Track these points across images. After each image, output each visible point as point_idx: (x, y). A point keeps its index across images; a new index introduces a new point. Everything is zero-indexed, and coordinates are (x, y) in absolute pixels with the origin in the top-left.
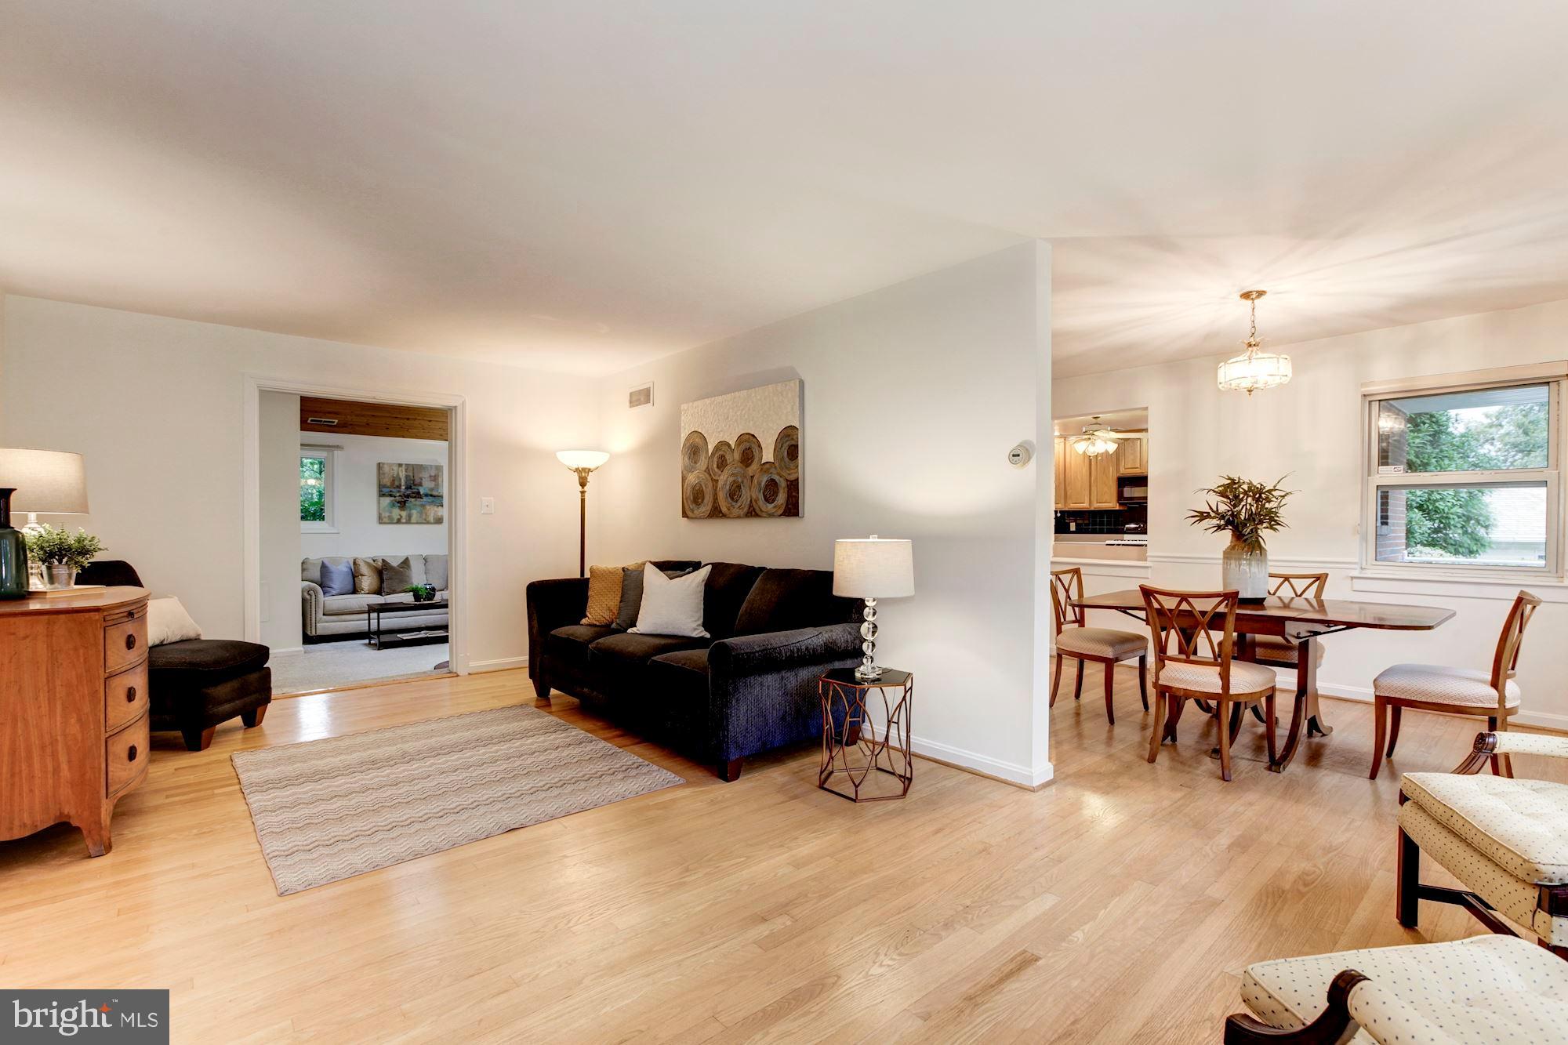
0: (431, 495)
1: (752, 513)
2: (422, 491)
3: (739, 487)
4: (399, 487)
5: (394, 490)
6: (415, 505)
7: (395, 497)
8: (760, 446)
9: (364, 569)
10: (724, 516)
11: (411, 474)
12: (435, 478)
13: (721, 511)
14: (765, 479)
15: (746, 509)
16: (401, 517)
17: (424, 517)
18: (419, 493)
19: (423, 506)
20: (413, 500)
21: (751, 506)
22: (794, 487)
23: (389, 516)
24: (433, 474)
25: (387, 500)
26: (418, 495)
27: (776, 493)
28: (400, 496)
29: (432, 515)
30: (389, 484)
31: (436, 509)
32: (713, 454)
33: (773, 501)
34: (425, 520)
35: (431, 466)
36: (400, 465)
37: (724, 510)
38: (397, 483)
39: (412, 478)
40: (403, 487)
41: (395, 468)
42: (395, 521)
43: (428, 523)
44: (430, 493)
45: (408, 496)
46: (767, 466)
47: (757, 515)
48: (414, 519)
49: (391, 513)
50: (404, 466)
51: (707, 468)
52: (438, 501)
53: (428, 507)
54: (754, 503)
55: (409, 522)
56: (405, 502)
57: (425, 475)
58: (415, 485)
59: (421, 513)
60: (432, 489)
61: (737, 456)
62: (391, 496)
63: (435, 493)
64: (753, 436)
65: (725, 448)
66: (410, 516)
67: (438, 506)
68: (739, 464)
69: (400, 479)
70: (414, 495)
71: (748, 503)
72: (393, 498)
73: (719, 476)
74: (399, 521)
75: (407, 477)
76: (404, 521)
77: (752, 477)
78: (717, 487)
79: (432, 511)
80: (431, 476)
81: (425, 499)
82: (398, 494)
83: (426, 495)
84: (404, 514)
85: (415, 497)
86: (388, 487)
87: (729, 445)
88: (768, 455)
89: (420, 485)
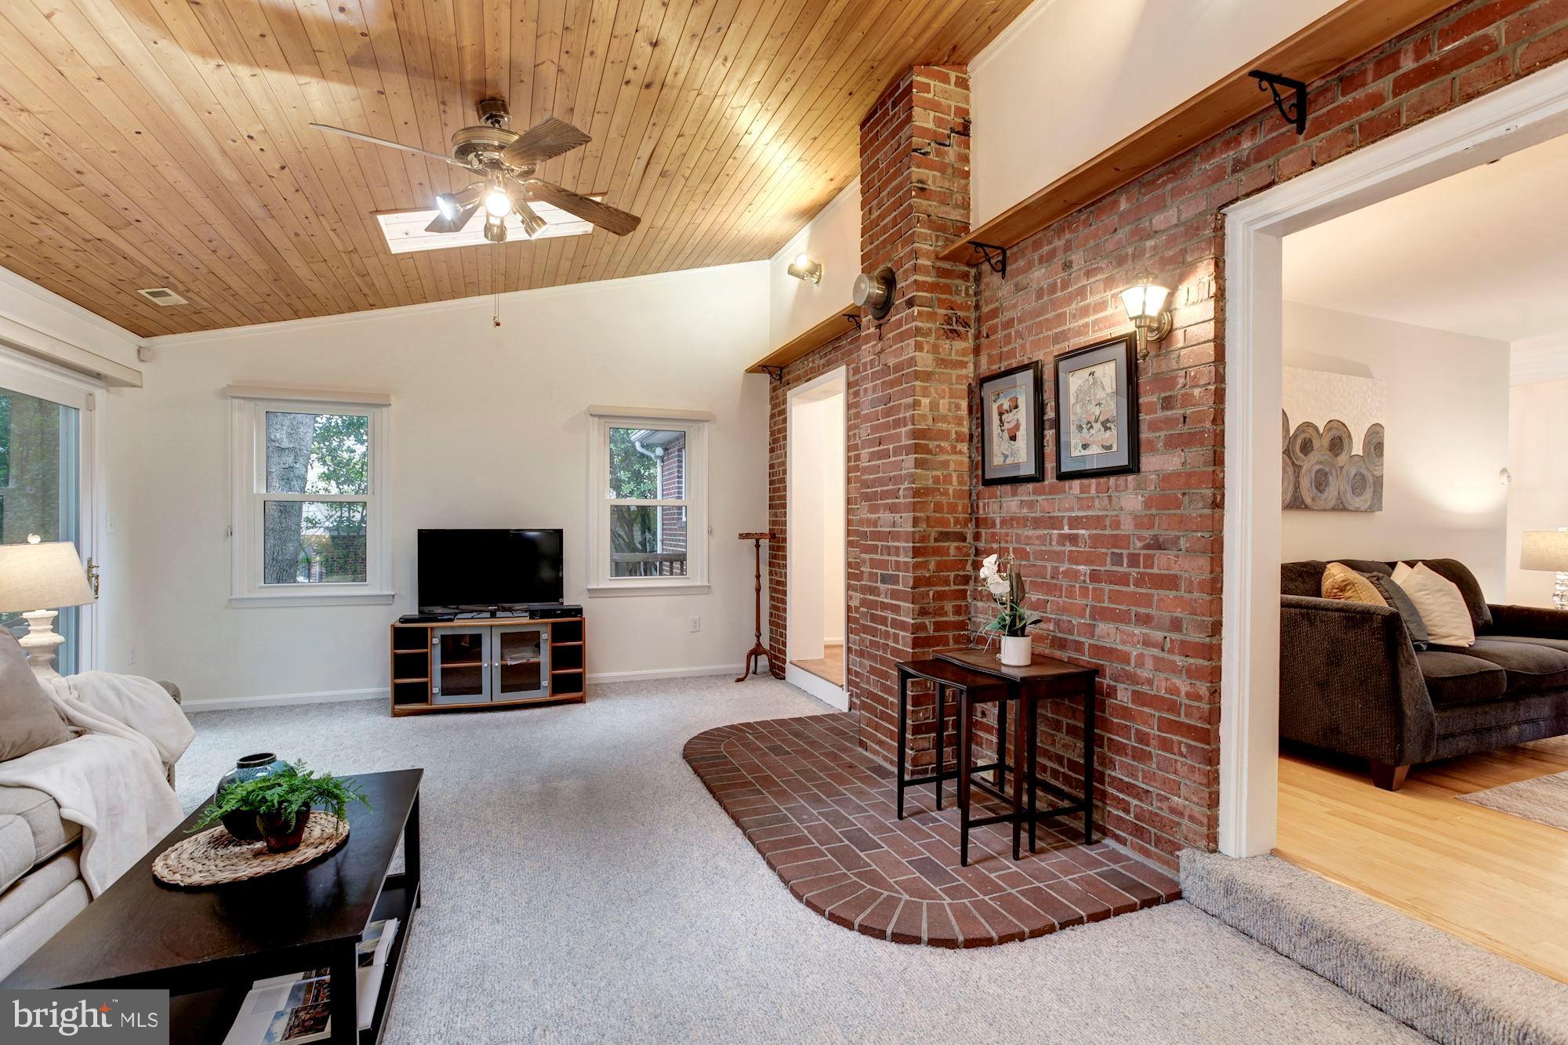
1: (1340, 508)
3: (1326, 475)
8: (1350, 436)
10: (1307, 508)
13: (1303, 502)
14: (1353, 471)
15: (1333, 503)
21: (1339, 498)
22: (1378, 482)
27: (1364, 488)
32: (1295, 436)
33: (1360, 495)
37: (1308, 501)
46: (1356, 459)
47: (1345, 509)
51: (1288, 450)
54: (1341, 493)
61: (1326, 441)
64: (1344, 425)
65: (1311, 430)
68: (1328, 452)
71: (1336, 493)
73: (1303, 461)
77: (1341, 468)
78: (1299, 473)
87: (1316, 429)
88: (1357, 448)
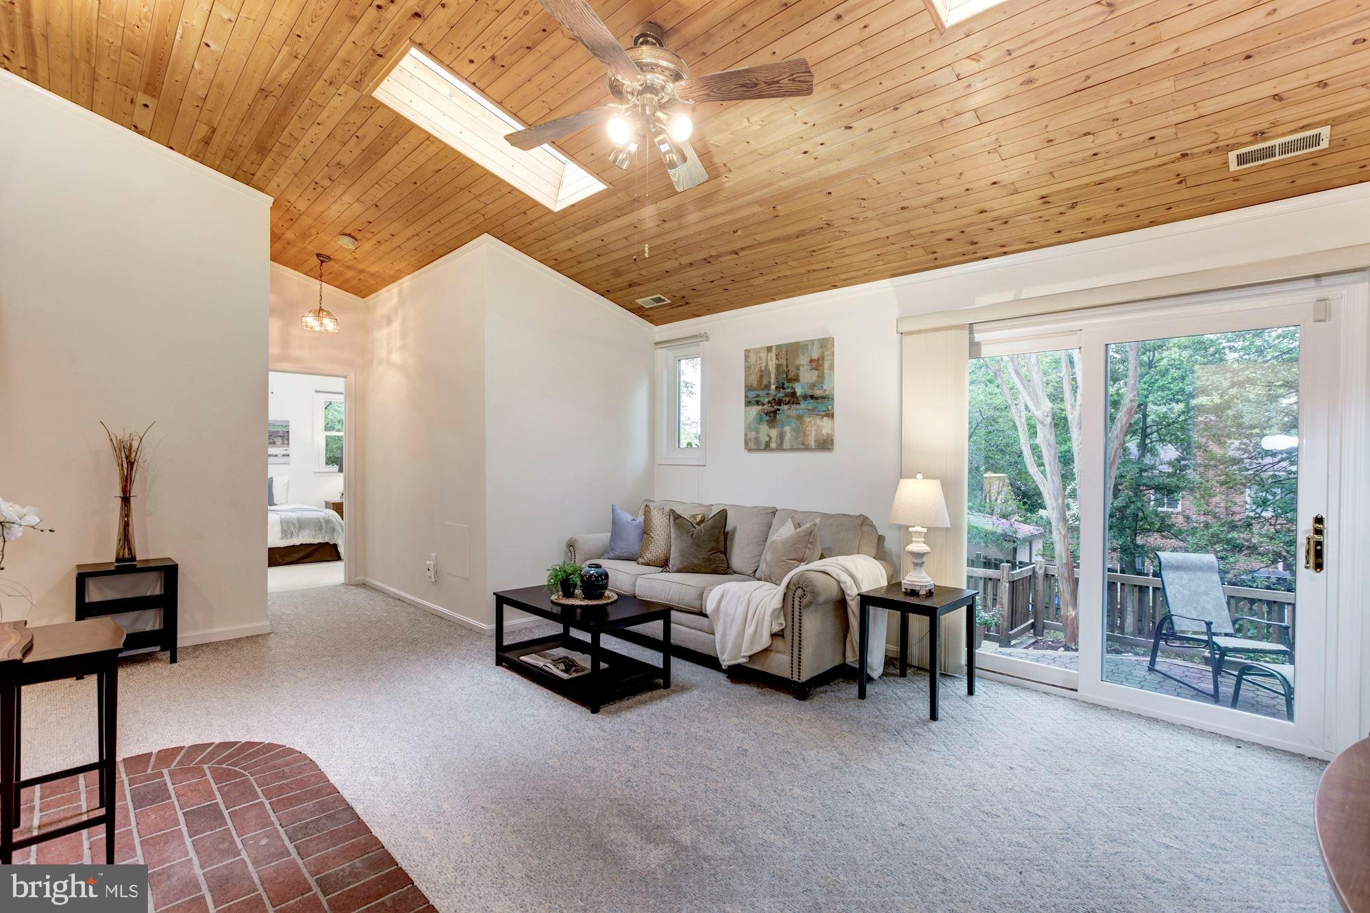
0: (812, 397)
2: (799, 391)
4: (768, 387)
5: (761, 393)
6: (789, 416)
7: (763, 404)
9: (660, 523)
11: (784, 362)
12: (817, 364)
16: (770, 438)
17: (801, 439)
18: (794, 394)
19: (800, 418)
20: (785, 407)
23: (755, 438)
24: (815, 356)
25: (755, 410)
26: (793, 399)
28: (769, 402)
29: (813, 433)
30: (755, 384)
31: (819, 422)
34: (803, 444)
35: (812, 342)
36: (769, 349)
38: (765, 382)
39: (785, 368)
40: (773, 387)
41: (763, 355)
42: (763, 447)
43: (807, 448)
44: (810, 392)
45: (780, 402)
48: (786, 445)
49: (758, 432)
50: (774, 350)
52: (821, 407)
53: (807, 420)
55: (780, 448)
56: (775, 412)
57: (803, 360)
58: (790, 381)
59: (797, 431)
60: (813, 386)
62: (758, 403)
63: (818, 393)
66: (781, 437)
67: (823, 416)
69: (769, 373)
70: (787, 399)
72: (760, 407)
74: (767, 447)
75: (778, 367)
76: (773, 445)
79: (817, 426)
80: (811, 361)
81: (804, 405)
82: (767, 400)
83: (805, 397)
84: (774, 433)
85: (788, 403)
86: (755, 390)
89: (796, 379)
